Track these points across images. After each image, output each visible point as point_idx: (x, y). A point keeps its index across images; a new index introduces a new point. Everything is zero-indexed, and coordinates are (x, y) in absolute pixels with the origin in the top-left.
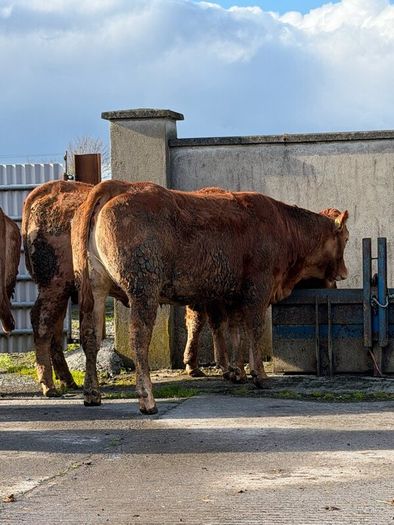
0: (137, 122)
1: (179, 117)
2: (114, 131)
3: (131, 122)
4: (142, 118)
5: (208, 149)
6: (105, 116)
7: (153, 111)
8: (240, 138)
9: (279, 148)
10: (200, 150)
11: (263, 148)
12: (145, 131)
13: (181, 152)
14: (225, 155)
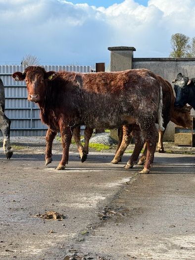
0: (121, 51)
1: (134, 50)
2: (112, 54)
3: (119, 51)
4: (123, 50)
5: (147, 62)
6: (110, 49)
7: (127, 47)
8: (160, 59)
9: (174, 62)
10: (144, 63)
11: (168, 62)
12: (124, 55)
13: (137, 63)
14: (153, 65)
